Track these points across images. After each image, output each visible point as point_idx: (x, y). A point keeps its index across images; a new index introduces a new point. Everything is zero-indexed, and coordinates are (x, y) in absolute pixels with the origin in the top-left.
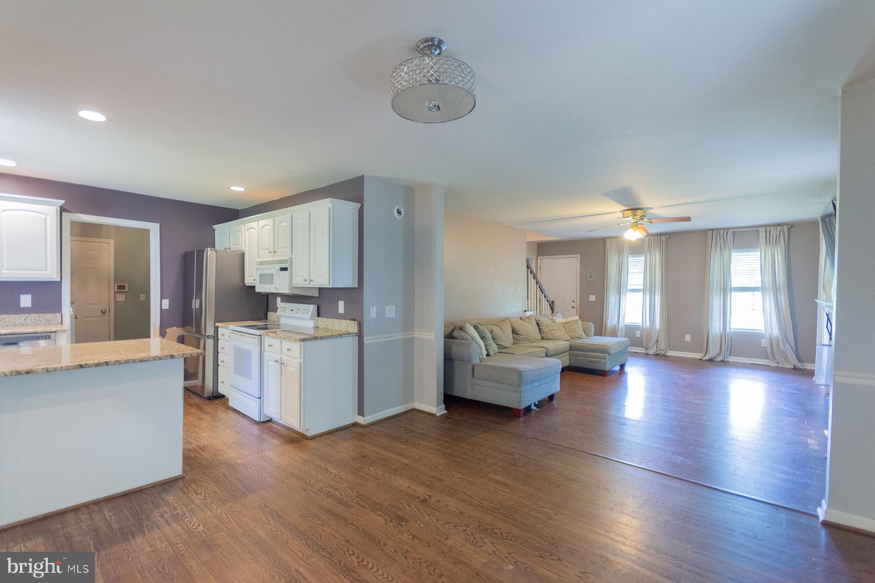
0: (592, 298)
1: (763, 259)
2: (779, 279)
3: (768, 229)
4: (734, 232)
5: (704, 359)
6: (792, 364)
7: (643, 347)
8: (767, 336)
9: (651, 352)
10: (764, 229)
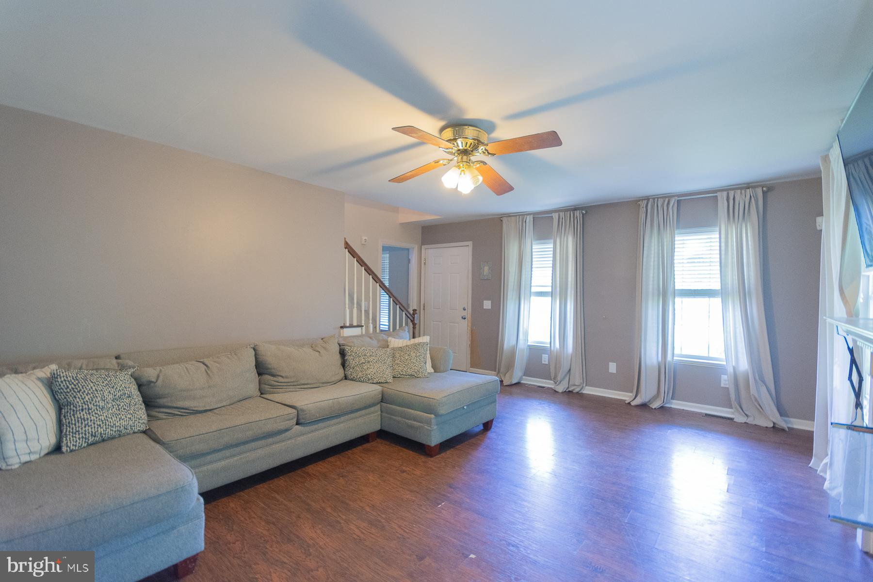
0: (487, 305)
1: (723, 244)
2: (749, 275)
3: (731, 194)
4: (679, 201)
5: (633, 404)
6: (771, 420)
7: (551, 380)
8: (730, 370)
9: (560, 389)
10: (725, 193)
